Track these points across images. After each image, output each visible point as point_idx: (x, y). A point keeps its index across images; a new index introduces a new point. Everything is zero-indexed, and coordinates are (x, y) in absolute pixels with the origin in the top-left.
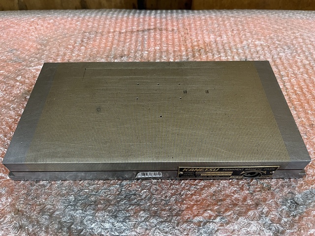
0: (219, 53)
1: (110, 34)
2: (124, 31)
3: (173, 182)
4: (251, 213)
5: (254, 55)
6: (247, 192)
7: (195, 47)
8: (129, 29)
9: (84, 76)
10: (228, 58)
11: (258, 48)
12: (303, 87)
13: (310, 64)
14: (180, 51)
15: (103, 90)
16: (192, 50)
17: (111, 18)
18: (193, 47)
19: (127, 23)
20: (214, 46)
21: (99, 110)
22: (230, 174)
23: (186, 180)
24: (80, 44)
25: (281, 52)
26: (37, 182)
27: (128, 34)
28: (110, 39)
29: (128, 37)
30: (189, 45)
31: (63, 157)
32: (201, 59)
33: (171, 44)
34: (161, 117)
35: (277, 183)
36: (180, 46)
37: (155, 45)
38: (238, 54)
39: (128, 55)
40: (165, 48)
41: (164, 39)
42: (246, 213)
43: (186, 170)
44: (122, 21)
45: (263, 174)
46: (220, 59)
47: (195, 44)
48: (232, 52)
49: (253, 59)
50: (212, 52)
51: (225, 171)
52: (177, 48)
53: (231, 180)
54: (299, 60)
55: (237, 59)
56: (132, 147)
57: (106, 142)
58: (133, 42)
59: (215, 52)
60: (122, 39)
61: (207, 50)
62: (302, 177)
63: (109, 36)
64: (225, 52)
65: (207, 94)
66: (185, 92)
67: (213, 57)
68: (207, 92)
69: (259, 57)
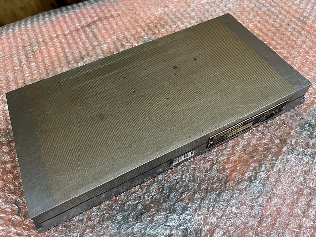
0: (175, 22)
1: (55, 40)
2: (67, 32)
3: (205, 155)
4: (285, 149)
5: (207, 15)
6: (270, 134)
7: (150, 24)
8: (72, 28)
9: (62, 90)
10: (186, 25)
11: (207, 7)
12: (261, 28)
13: (256, 6)
14: (137, 32)
15: (92, 96)
16: (149, 28)
17: (45, 23)
18: (147, 25)
19: (66, 22)
20: (166, 17)
21: (102, 117)
22: (250, 125)
23: (214, 148)
24: (27, 61)
25: (227, 4)
26: (70, 220)
27: (74, 33)
28: (58, 45)
29: (76, 37)
30: (143, 24)
31: (95, 179)
32: (162, 34)
33: (125, 29)
34: (168, 99)
35: (287, 116)
36: (134, 28)
37: (110, 35)
38: (193, 18)
39: (88, 55)
40: (121, 36)
41: (115, 27)
42: (280, 151)
43: (216, 138)
44: (59, 22)
45: (276, 112)
46: (179, 28)
47: (148, 21)
48: (186, 18)
49: (207, 18)
50: (168, 23)
51: (248, 123)
52: (133, 32)
53: (251, 131)
54: (245, 6)
55: (194, 23)
56: (159, 138)
57: (131, 145)
58: (85, 39)
59: (170, 23)
60: (71, 41)
61: (163, 24)
62: (302, 103)
63: (54, 42)
64: (179, 20)
65: (197, 62)
66: (176, 67)
67: (172, 29)
68: (195, 59)
69: (212, 15)
